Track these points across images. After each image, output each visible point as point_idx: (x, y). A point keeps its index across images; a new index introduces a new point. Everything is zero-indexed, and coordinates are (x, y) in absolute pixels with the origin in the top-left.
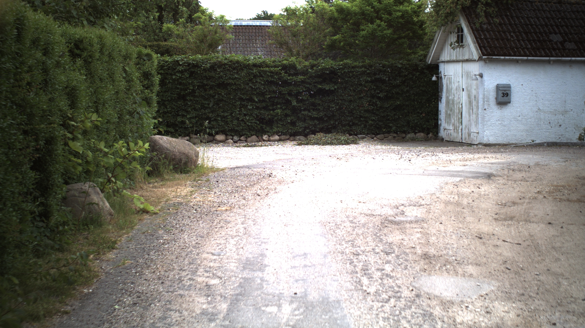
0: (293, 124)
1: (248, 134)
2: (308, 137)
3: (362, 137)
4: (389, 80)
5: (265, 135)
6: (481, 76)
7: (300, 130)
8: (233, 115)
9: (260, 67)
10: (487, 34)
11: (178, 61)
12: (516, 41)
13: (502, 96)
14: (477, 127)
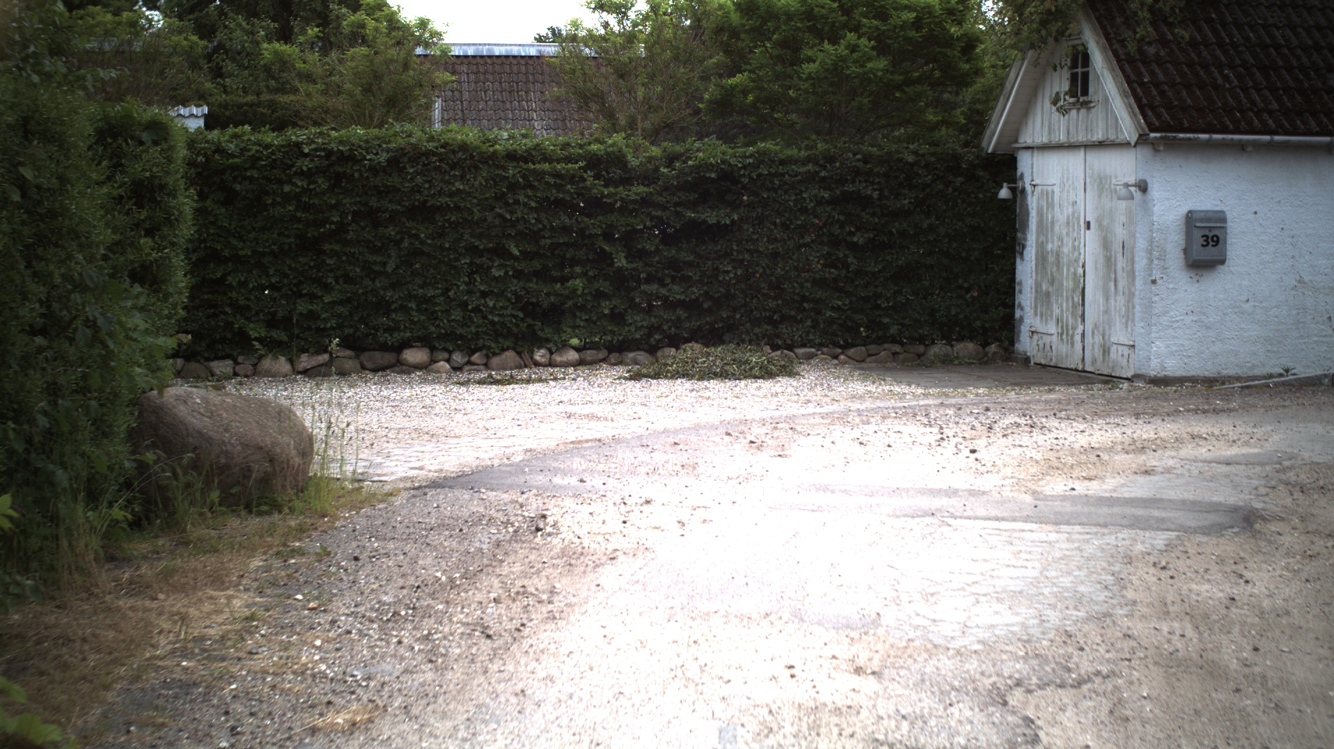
0: (617, 318)
1: (493, 345)
2: (659, 354)
3: (805, 353)
4: (881, 197)
5: (539, 348)
6: (1143, 187)
7: (638, 336)
8: (451, 294)
9: (526, 162)
10: (1158, 71)
11: (298, 145)
12: (1238, 90)
13: (1203, 246)
14: (1129, 329)
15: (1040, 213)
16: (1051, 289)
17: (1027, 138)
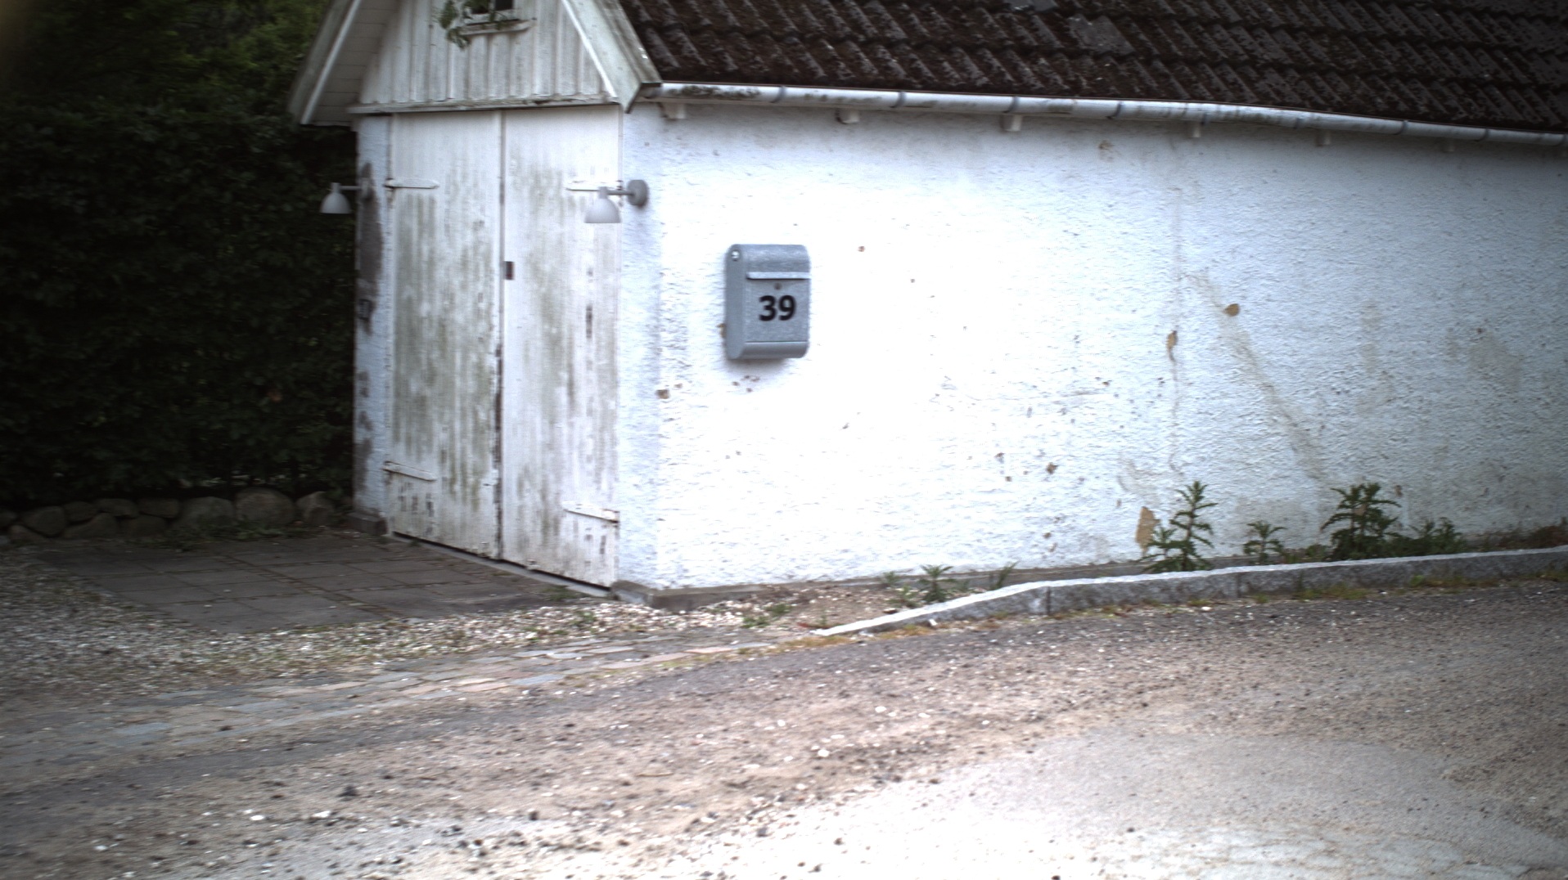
6: (638, 197)
13: (764, 318)
14: (604, 486)
15: (405, 243)
16: (428, 392)
17: (379, 95)
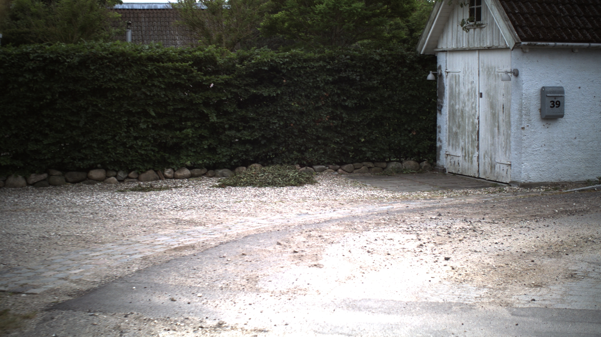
0: (212, 150)
1: (141, 167)
2: (237, 170)
3: (320, 169)
4: (361, 80)
5: (168, 168)
6: (516, 73)
7: (224, 161)
8: (117, 138)
9: (159, 62)
10: (523, 6)
11: (27, 54)
12: (569, 17)
13: (551, 107)
14: (507, 155)
15: (451, 88)
16: (458, 131)
17: (443, 45)
